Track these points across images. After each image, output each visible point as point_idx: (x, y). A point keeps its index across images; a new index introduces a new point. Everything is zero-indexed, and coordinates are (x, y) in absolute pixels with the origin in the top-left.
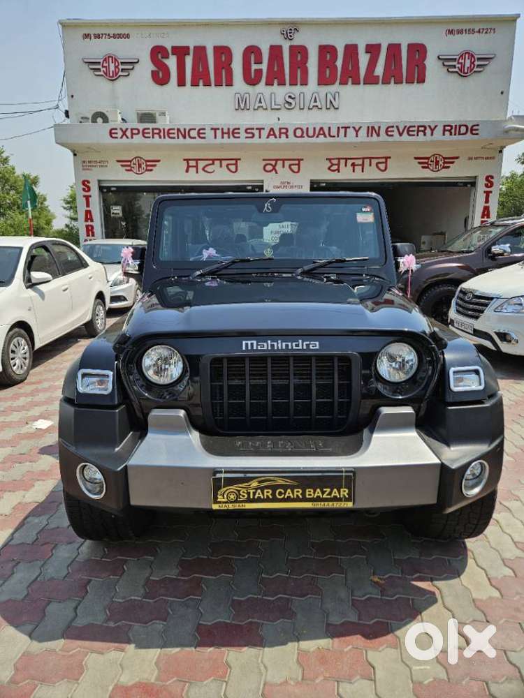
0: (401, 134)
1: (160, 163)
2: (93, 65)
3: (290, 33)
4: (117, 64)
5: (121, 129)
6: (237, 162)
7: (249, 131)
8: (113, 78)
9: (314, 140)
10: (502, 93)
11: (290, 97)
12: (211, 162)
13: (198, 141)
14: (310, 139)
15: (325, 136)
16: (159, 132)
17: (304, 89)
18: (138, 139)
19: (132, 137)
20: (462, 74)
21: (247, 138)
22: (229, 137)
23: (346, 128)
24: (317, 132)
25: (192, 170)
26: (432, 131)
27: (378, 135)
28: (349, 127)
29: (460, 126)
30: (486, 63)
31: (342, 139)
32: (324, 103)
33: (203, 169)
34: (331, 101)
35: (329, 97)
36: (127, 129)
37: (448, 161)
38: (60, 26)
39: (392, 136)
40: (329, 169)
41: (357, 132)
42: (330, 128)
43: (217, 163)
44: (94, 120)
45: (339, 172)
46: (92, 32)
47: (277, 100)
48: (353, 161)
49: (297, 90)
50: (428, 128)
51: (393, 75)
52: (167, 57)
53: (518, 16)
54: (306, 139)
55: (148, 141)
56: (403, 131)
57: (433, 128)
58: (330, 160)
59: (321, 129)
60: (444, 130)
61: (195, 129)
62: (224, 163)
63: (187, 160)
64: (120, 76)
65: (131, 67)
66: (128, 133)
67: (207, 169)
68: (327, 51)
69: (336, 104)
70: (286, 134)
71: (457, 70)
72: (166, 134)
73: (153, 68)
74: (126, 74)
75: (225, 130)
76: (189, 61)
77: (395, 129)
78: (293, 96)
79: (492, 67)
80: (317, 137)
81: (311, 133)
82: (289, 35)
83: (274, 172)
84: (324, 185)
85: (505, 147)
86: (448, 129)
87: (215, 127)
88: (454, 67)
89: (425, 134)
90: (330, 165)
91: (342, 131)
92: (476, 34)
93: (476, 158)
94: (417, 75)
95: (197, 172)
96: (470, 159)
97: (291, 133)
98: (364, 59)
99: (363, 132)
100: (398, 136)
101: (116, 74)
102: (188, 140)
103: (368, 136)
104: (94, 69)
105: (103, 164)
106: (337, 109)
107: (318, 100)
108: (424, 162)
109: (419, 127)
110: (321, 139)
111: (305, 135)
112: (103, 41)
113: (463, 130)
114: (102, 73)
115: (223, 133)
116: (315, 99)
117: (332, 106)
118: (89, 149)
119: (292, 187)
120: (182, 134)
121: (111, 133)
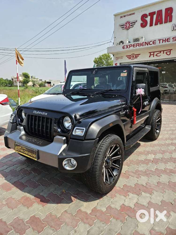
1: (140, 55)
2: (122, 26)
4: (129, 24)
5: (126, 46)
6: (170, 51)
7: (174, 38)
8: (128, 29)
12: (160, 52)
13: (153, 45)
16: (139, 45)
18: (132, 48)
19: (130, 48)
21: (173, 41)
22: (165, 42)
25: (152, 56)
33: (156, 55)
36: (128, 45)
38: (114, 16)
43: (162, 52)
44: (120, 44)
46: (123, 15)
52: (147, 17)
55: (135, 48)
61: (152, 41)
62: (165, 52)
63: (150, 53)
64: (130, 28)
65: (134, 24)
66: (128, 47)
67: (158, 55)
72: (141, 45)
73: (142, 22)
74: (132, 26)
75: (164, 40)
76: (155, 16)
87: (160, 39)
95: (154, 57)
101: (129, 27)
102: (149, 46)
104: (122, 27)
105: (122, 57)
112: (126, 17)
114: (125, 28)
115: (163, 41)
118: (117, 53)
120: (147, 44)
121: (123, 47)
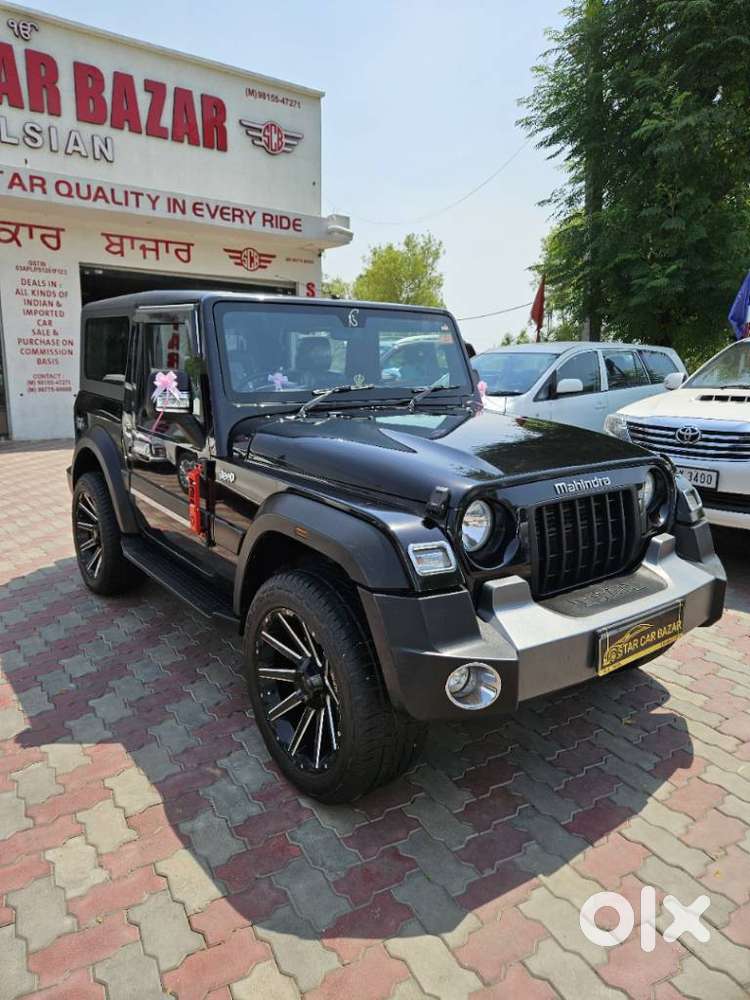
0: (213, 216)
3: (24, 29)
9: (89, 204)
10: (314, 184)
11: (33, 129)
14: (81, 201)
15: (107, 201)
17: (53, 120)
20: (270, 150)
23: (138, 195)
24: (93, 193)
26: (251, 217)
27: (183, 211)
28: (142, 194)
29: (281, 217)
30: (295, 143)
31: (131, 208)
32: (90, 149)
34: (101, 151)
35: (98, 143)
37: (265, 259)
39: (202, 216)
40: (107, 249)
41: (154, 202)
42: (113, 191)
45: (123, 255)
47: (10, 130)
48: (142, 242)
49: (43, 120)
50: (245, 214)
51: (183, 131)
53: (323, 95)
54: (76, 201)
56: (216, 211)
57: (251, 214)
58: (108, 236)
59: (100, 189)
60: (265, 221)
68: (86, 74)
69: (109, 156)
70: (43, 185)
71: (263, 143)
77: (204, 207)
78: (38, 129)
79: (301, 149)
80: (95, 200)
81: (84, 192)
82: (22, 32)
83: (14, 242)
84: (100, 272)
85: (323, 250)
86: (269, 218)
88: (260, 139)
89: (242, 221)
90: (108, 243)
91: (132, 198)
92: (279, 103)
93: (294, 260)
94: (215, 138)
96: (288, 260)
97: (50, 187)
98: (144, 101)
99: (162, 204)
100: (209, 217)
103: (169, 211)
106: (111, 162)
107: (79, 142)
108: (237, 256)
109: (234, 210)
110: (100, 204)
111: (74, 193)
113: (285, 223)
116: (76, 140)
117: (103, 156)
119: (48, 271)
